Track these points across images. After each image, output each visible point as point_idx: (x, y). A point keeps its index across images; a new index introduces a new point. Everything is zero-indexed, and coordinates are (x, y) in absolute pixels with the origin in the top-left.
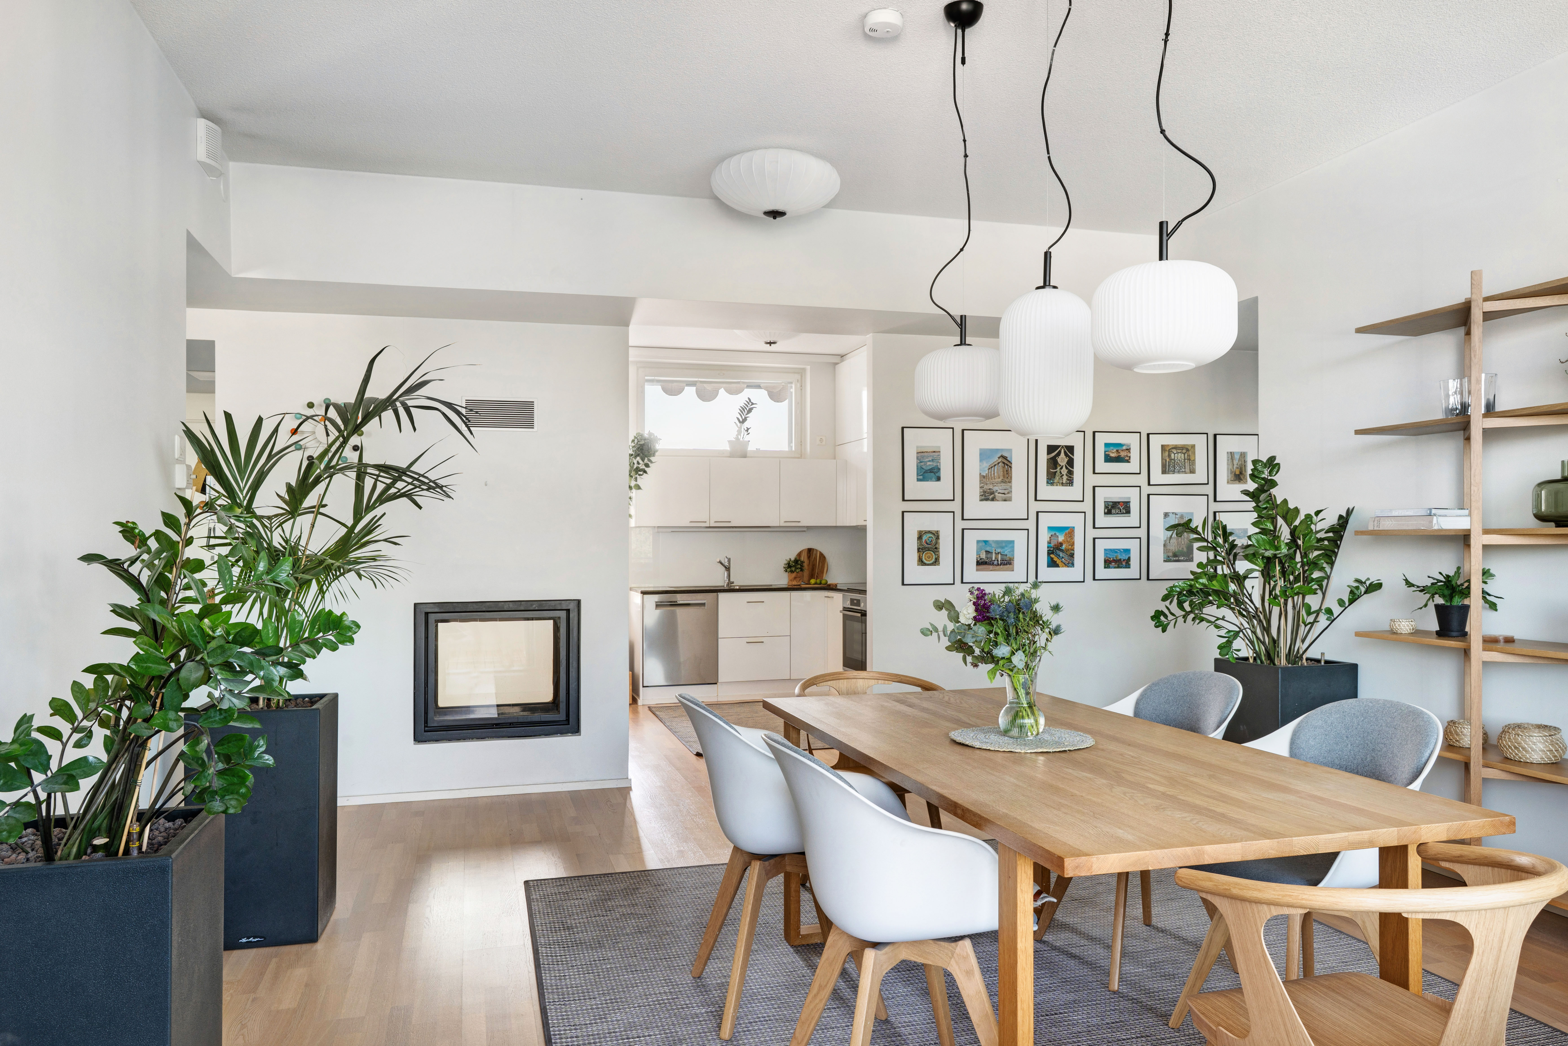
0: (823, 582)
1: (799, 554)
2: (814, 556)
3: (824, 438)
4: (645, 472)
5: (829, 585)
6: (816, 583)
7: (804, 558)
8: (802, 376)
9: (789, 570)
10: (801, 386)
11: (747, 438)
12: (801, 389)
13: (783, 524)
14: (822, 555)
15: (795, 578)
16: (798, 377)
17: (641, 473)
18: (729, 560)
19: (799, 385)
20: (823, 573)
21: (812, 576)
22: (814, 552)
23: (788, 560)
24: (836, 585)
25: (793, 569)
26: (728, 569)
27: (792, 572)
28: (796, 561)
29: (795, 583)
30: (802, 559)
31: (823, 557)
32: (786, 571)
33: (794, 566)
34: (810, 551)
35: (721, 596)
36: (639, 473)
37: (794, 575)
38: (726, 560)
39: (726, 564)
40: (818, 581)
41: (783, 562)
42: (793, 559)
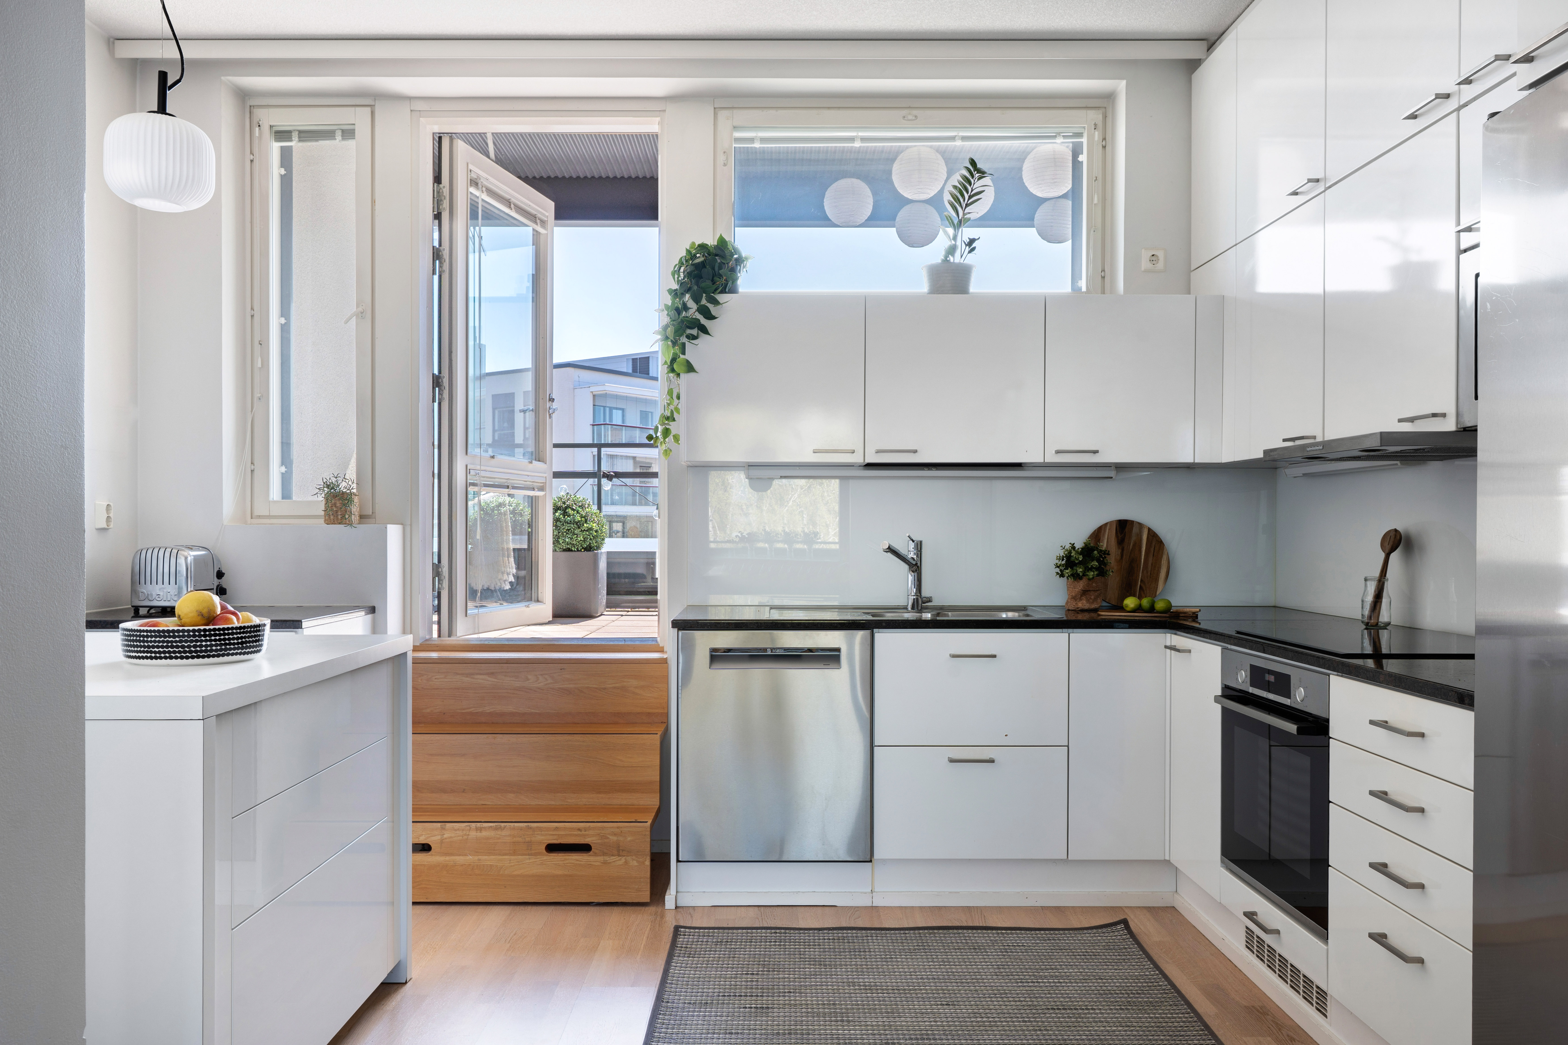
0: (1160, 606)
1: (1097, 535)
2: (1134, 539)
3: (1160, 254)
4: (704, 330)
5: (1177, 615)
6: (1139, 609)
7: (1108, 542)
8: (1105, 117)
9: (1068, 572)
10: (1104, 139)
11: (970, 259)
12: (1104, 147)
13: (1051, 458)
14: (1153, 536)
15: (1084, 592)
16: (1095, 116)
17: (694, 332)
18: (919, 546)
19: (1097, 135)
20: (1156, 580)
21: (1128, 590)
22: (1135, 530)
23: (1068, 546)
24: (1194, 617)
25: (1080, 570)
26: (915, 567)
27: (1076, 577)
28: (1088, 551)
29: (1083, 604)
30: (1104, 545)
31: (1156, 542)
32: (1062, 575)
33: (1080, 563)
34: (1123, 527)
35: (883, 637)
36: (689, 331)
37: (1081, 585)
38: (912, 545)
39: (912, 555)
40: (1145, 602)
41: (1054, 551)
42: (1079, 545)
